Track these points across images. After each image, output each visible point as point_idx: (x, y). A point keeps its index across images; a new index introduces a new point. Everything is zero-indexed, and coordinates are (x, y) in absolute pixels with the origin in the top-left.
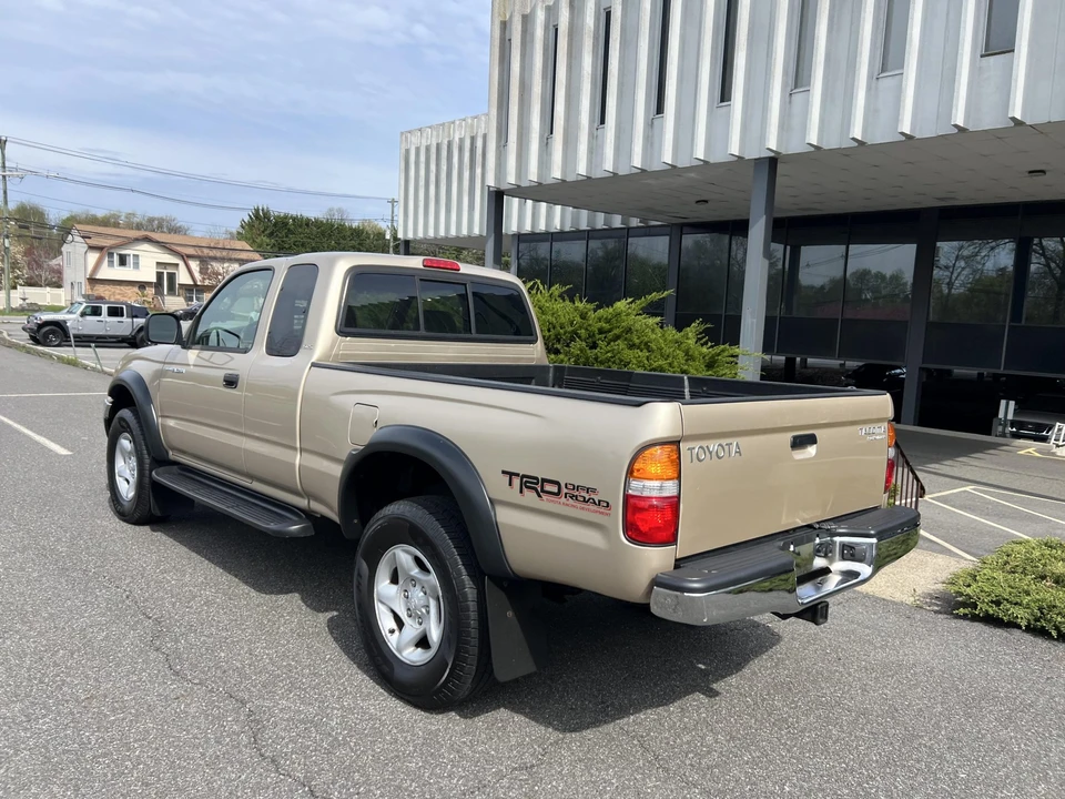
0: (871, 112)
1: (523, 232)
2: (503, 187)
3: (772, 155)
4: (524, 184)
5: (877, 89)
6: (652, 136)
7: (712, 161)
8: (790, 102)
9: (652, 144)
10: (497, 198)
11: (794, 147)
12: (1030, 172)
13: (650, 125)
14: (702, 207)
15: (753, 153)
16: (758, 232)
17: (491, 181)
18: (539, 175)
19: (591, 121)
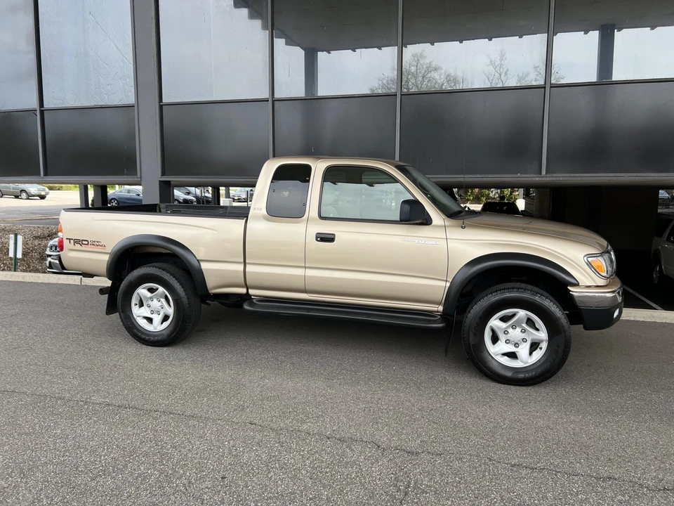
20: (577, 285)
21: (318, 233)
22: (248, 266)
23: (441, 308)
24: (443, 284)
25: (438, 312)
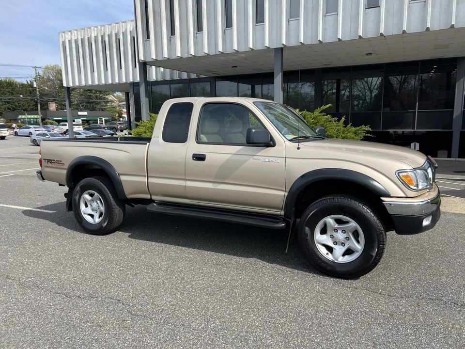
0: (324, 29)
1: (135, 82)
2: (148, 60)
3: (283, 46)
4: (160, 59)
5: (325, 20)
6: (225, 38)
7: (255, 49)
8: (289, 24)
9: (225, 41)
10: (144, 66)
11: (293, 43)
12: (367, 54)
13: (224, 32)
14: (234, 69)
15: (275, 46)
16: (278, 79)
17: (142, 58)
18: (168, 55)
19: (194, 30)
20: (388, 196)
21: (194, 154)
22: (149, 179)
23: (283, 213)
24: (283, 193)
25: (281, 215)
